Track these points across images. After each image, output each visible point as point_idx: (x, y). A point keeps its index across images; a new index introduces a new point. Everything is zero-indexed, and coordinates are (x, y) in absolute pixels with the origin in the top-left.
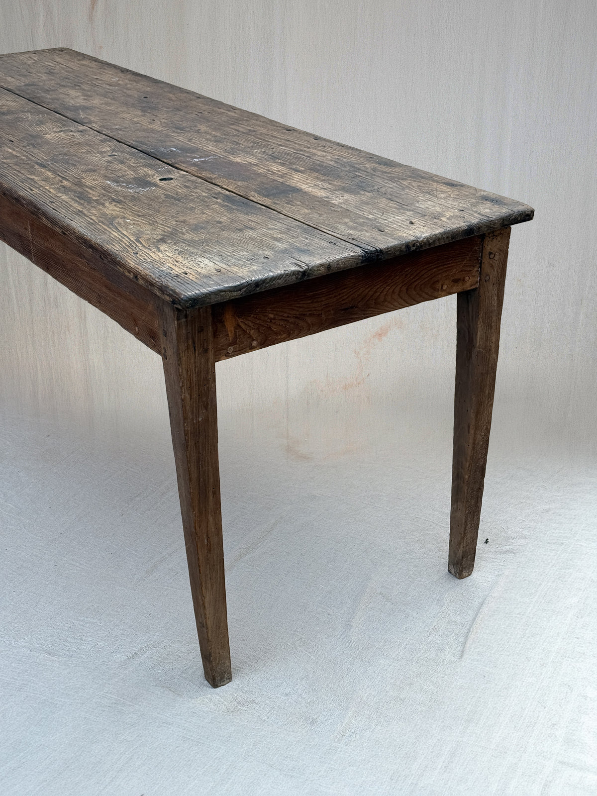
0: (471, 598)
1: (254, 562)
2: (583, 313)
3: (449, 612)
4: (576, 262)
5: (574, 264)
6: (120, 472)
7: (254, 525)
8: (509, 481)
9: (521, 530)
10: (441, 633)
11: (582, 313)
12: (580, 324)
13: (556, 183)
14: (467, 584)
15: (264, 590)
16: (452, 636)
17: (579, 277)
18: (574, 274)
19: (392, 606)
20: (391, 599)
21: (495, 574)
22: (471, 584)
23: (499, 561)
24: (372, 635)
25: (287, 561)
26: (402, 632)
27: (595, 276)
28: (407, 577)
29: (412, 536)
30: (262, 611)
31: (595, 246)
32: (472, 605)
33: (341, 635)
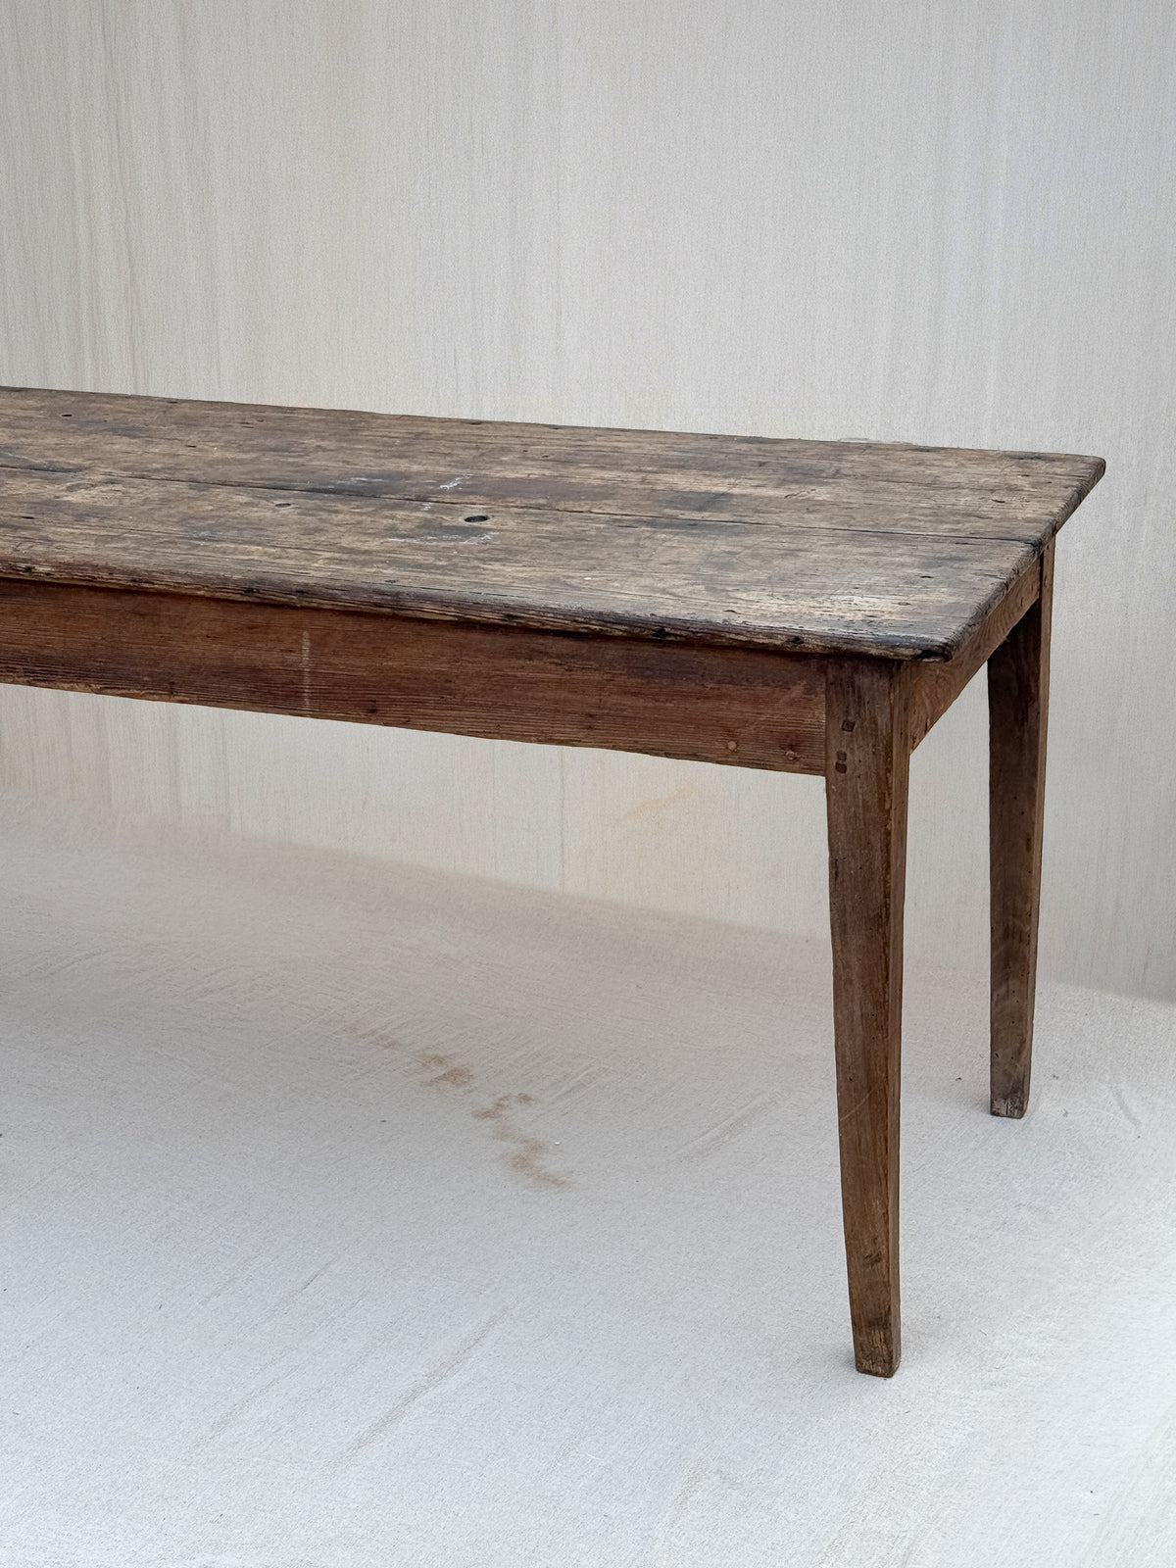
0: (913, 1483)
1: (444, 1405)
2: (1148, 522)
3: (866, 1511)
4: (1136, 419)
5: (1130, 424)
6: (155, 1214)
7: (446, 1327)
8: (997, 1233)
9: (1021, 1338)
10: (847, 1555)
11: (1145, 521)
12: (1143, 543)
13: (1095, 265)
14: (905, 1453)
15: (467, 1463)
16: (872, 1561)
17: (1139, 451)
18: (1130, 444)
19: (742, 1498)
20: (741, 1484)
21: (967, 1432)
22: (913, 1452)
23: (975, 1403)
24: (701, 1559)
25: (516, 1403)
26: (765, 1553)
27: (1172, 450)
28: (776, 1437)
29: (786, 1350)
30: (464, 1509)
31: (1172, 389)
32: (914, 1497)
33: (634, 1560)
